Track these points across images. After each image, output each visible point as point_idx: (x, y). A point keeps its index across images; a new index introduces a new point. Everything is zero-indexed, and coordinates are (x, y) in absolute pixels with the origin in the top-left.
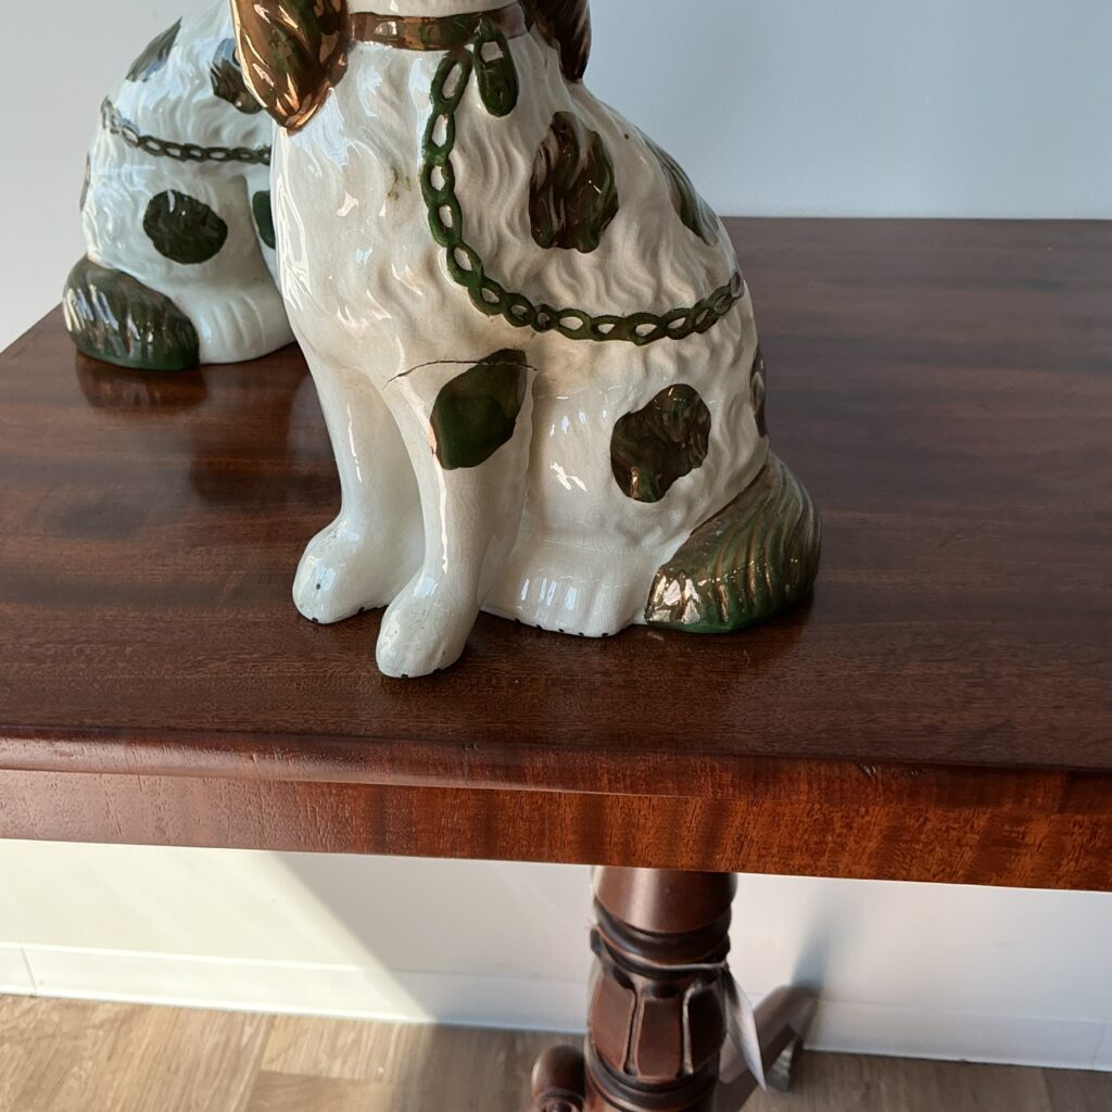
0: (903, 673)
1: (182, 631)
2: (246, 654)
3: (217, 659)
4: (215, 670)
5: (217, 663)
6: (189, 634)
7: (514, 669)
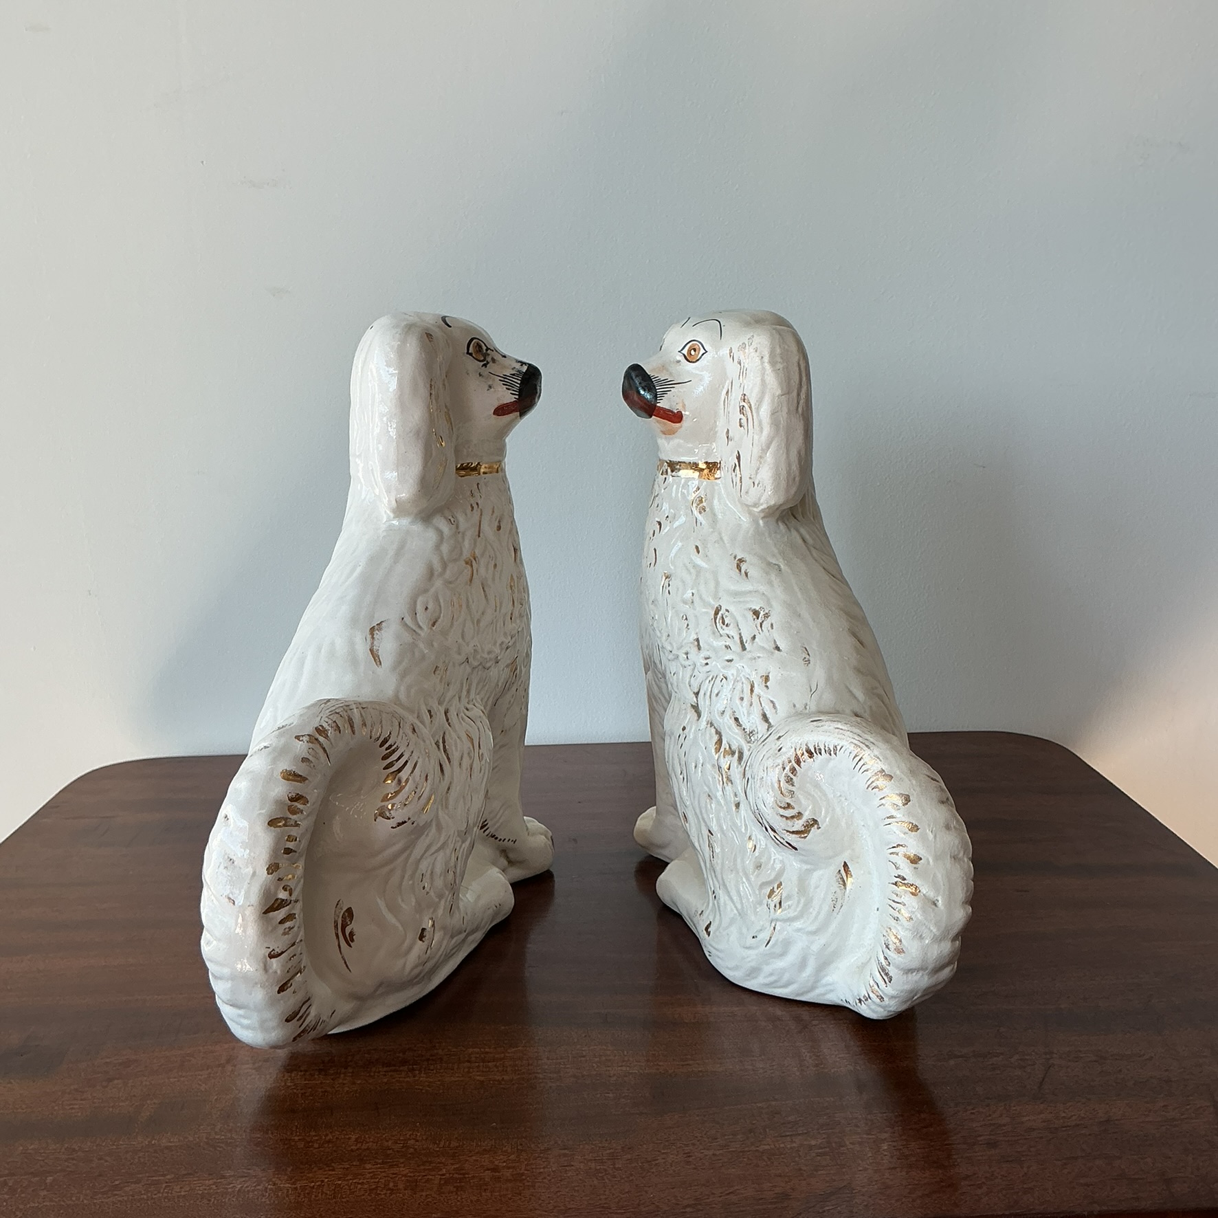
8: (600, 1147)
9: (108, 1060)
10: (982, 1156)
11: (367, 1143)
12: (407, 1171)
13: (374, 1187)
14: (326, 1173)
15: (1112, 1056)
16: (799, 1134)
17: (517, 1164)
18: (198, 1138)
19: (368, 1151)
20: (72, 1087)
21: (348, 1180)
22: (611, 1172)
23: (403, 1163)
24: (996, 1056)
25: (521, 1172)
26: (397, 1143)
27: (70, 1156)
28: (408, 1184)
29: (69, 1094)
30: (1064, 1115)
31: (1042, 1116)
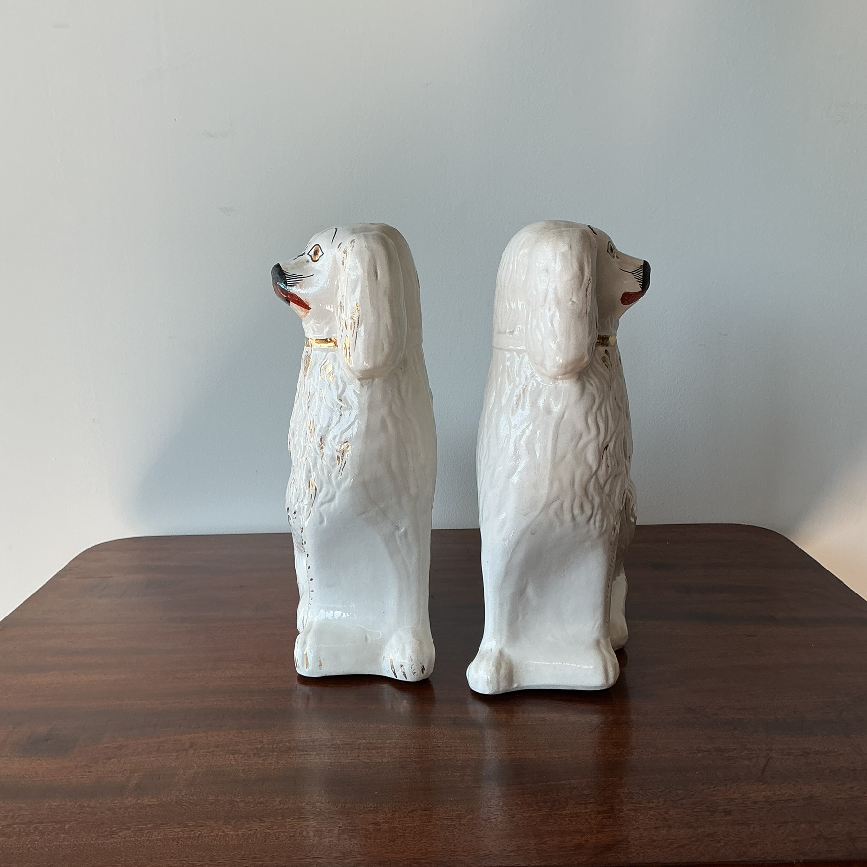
0: (564, 813)
1: (102, 813)
2: (143, 825)
3: (125, 829)
4: (123, 837)
5: (125, 832)
6: (107, 815)
7: (318, 825)
8: (450, 810)
9: (107, 745)
10: (721, 820)
11: (288, 804)
12: (315, 824)
13: (292, 835)
14: (258, 824)
15: (815, 752)
16: (591, 803)
17: (392, 821)
18: (170, 799)
19: (288, 810)
20: (82, 763)
21: (275, 830)
22: (458, 827)
23: (311, 818)
24: (731, 751)
25: (395, 826)
26: (308, 804)
27: (82, 811)
28: (316, 833)
29: (80, 768)
30: (780, 792)
31: (763, 793)
